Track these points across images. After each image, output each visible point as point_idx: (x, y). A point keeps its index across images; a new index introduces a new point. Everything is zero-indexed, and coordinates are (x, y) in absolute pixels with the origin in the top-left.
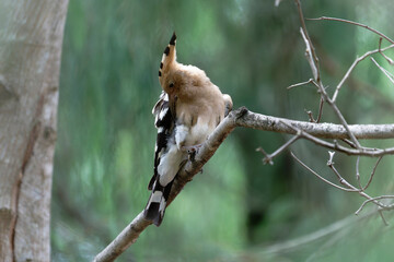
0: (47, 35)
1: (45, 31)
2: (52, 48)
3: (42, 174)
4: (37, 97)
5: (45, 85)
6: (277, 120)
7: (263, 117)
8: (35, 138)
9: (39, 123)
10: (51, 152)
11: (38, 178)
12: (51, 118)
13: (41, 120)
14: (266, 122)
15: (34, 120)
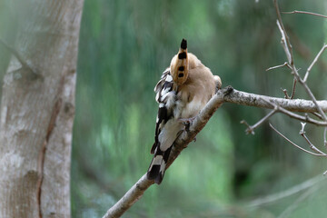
0: (66, 27)
1: (65, 23)
2: (71, 37)
3: (63, 142)
4: (58, 78)
5: (65, 68)
6: (258, 97)
7: (246, 95)
8: (58, 112)
9: (61, 100)
10: (70, 124)
11: (59, 146)
12: (70, 96)
13: (62, 97)
14: (249, 99)
15: (56, 97)
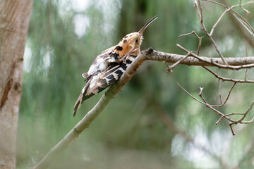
0: (18, 25)
1: (17, 22)
2: (21, 34)
3: (13, 111)
4: (11, 63)
5: (16, 56)
6: (172, 55)
7: (163, 54)
8: (9, 89)
9: (12, 80)
10: (18, 98)
11: (10, 114)
12: (19, 78)
14: (165, 57)
15: (9, 77)
